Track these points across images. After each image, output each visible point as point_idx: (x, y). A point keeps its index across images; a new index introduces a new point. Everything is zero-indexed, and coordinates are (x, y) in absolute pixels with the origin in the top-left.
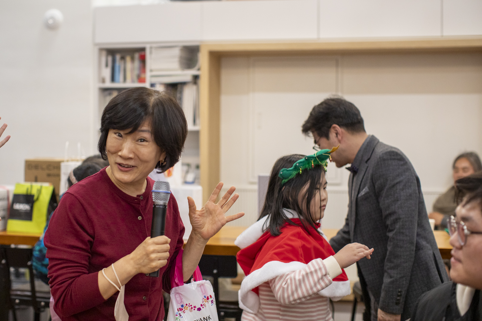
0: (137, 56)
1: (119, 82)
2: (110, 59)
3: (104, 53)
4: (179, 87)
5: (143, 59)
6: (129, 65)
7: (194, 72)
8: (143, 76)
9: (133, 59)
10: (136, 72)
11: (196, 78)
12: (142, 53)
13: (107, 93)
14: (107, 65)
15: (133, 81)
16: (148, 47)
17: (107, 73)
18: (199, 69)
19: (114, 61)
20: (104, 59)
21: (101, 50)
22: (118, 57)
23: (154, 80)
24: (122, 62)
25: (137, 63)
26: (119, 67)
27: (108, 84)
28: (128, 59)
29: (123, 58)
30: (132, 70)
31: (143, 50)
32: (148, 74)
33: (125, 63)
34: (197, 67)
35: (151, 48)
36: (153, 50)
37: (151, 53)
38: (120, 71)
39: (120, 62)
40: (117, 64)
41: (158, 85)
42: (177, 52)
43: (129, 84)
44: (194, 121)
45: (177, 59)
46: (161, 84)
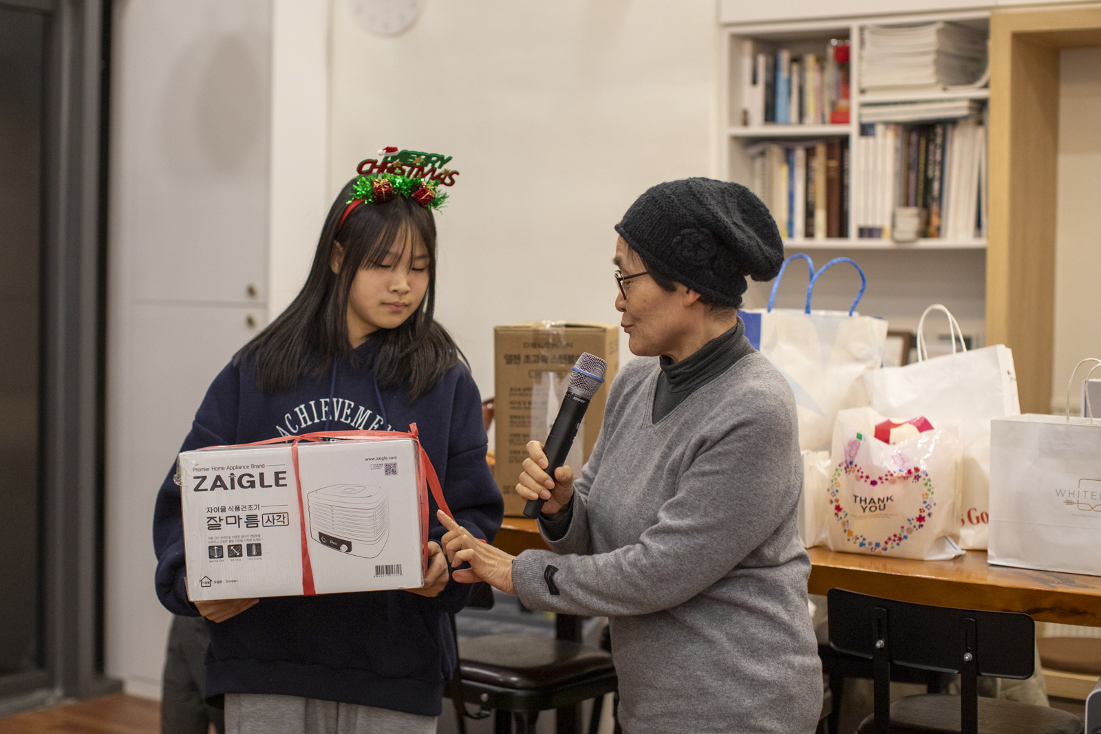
0: (831, 49)
1: (787, 123)
2: (762, 60)
3: (748, 47)
4: (939, 130)
5: (843, 59)
6: (812, 78)
7: (975, 92)
8: (842, 103)
9: (821, 61)
10: (829, 95)
11: (981, 106)
12: (843, 44)
13: (755, 150)
14: (754, 81)
15: (823, 122)
16: (854, 26)
17: (754, 99)
18: (986, 86)
19: (773, 69)
20: (747, 63)
21: (738, 39)
22: (785, 56)
23: (870, 115)
24: (795, 68)
25: (831, 72)
26: (789, 81)
27: (758, 128)
28: (810, 60)
29: (796, 60)
30: (820, 91)
31: (844, 35)
32: (856, 98)
33: (802, 72)
34: (981, 82)
35: (862, 29)
36: (867, 36)
37: (862, 43)
38: (790, 93)
39: (790, 71)
40: (783, 75)
41: (880, 129)
42: (929, 39)
43: (812, 127)
44: (979, 224)
45: (930, 58)
46: (887, 124)
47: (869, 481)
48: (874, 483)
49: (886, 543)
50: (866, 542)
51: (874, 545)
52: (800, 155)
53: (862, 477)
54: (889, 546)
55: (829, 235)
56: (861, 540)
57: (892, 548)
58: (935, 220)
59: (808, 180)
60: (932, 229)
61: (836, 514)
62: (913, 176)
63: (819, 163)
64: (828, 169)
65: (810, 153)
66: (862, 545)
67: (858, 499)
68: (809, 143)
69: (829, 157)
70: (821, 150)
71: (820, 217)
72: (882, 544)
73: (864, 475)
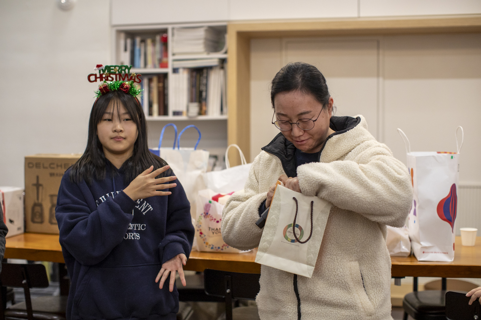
0: (158, 38)
1: (139, 68)
2: (129, 41)
3: (123, 36)
4: (205, 71)
5: (165, 41)
6: (150, 49)
7: (220, 55)
8: (164, 60)
9: (154, 42)
10: (158, 56)
11: (223, 61)
12: (164, 35)
14: (126, 50)
15: (155, 67)
16: (170, 27)
17: (126, 57)
18: (226, 53)
19: (133, 45)
20: (122, 42)
21: (119, 32)
22: (138, 40)
23: (177, 65)
24: (143, 45)
25: (158, 47)
26: (140, 50)
28: (149, 41)
29: (143, 41)
30: (154, 54)
31: (165, 31)
32: (171, 58)
33: (145, 47)
34: (224, 51)
35: (173, 29)
36: (175, 32)
37: (173, 35)
38: (140, 55)
39: (140, 46)
40: (137, 48)
41: (181, 71)
42: (201, 33)
43: (150, 70)
44: (222, 109)
45: (202, 41)
46: (184, 68)
47: (216, 221)
48: (218, 222)
49: (223, 247)
50: (214, 247)
51: (217, 248)
52: (145, 81)
53: (212, 219)
54: (224, 248)
55: (160, 114)
56: (211, 246)
57: (225, 249)
58: (204, 108)
59: (150, 92)
60: (203, 111)
61: (200, 236)
62: (194, 90)
63: (155, 84)
64: (159, 87)
65: (150, 81)
66: (212, 248)
67: (211, 229)
68: (150, 77)
69: (159, 81)
70: (155, 79)
71: (155, 107)
72: (221, 248)
73: (214, 218)
